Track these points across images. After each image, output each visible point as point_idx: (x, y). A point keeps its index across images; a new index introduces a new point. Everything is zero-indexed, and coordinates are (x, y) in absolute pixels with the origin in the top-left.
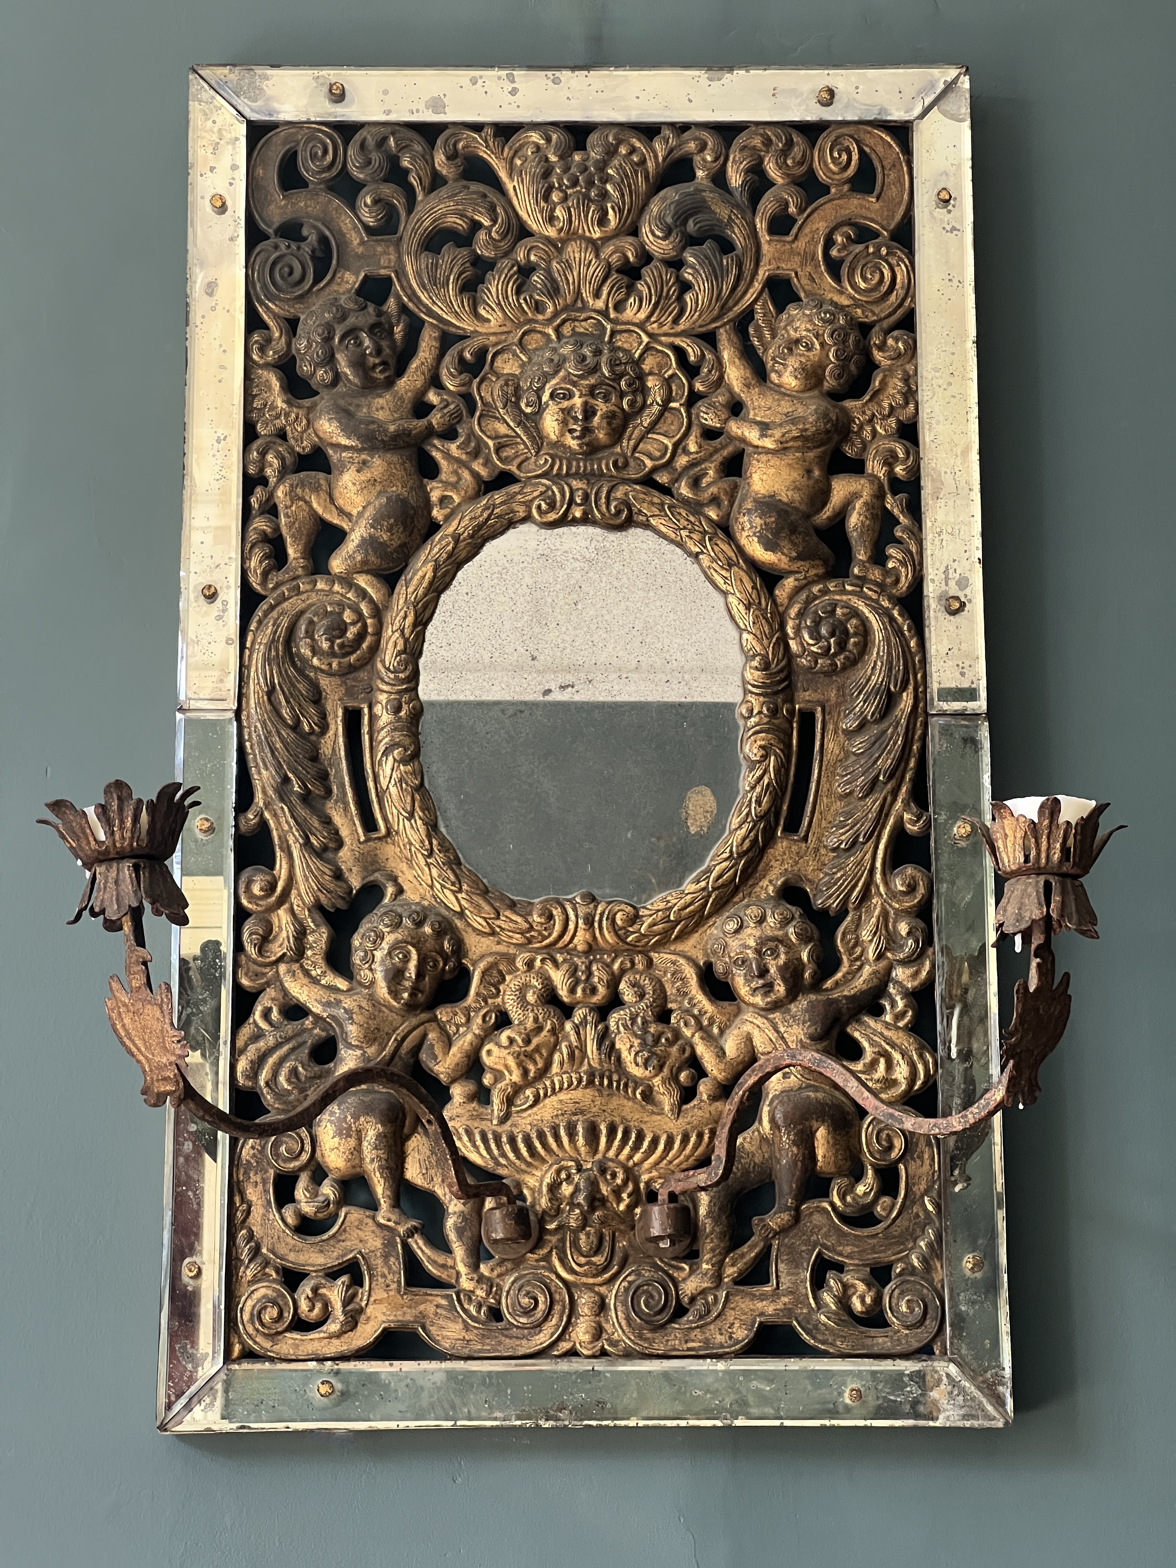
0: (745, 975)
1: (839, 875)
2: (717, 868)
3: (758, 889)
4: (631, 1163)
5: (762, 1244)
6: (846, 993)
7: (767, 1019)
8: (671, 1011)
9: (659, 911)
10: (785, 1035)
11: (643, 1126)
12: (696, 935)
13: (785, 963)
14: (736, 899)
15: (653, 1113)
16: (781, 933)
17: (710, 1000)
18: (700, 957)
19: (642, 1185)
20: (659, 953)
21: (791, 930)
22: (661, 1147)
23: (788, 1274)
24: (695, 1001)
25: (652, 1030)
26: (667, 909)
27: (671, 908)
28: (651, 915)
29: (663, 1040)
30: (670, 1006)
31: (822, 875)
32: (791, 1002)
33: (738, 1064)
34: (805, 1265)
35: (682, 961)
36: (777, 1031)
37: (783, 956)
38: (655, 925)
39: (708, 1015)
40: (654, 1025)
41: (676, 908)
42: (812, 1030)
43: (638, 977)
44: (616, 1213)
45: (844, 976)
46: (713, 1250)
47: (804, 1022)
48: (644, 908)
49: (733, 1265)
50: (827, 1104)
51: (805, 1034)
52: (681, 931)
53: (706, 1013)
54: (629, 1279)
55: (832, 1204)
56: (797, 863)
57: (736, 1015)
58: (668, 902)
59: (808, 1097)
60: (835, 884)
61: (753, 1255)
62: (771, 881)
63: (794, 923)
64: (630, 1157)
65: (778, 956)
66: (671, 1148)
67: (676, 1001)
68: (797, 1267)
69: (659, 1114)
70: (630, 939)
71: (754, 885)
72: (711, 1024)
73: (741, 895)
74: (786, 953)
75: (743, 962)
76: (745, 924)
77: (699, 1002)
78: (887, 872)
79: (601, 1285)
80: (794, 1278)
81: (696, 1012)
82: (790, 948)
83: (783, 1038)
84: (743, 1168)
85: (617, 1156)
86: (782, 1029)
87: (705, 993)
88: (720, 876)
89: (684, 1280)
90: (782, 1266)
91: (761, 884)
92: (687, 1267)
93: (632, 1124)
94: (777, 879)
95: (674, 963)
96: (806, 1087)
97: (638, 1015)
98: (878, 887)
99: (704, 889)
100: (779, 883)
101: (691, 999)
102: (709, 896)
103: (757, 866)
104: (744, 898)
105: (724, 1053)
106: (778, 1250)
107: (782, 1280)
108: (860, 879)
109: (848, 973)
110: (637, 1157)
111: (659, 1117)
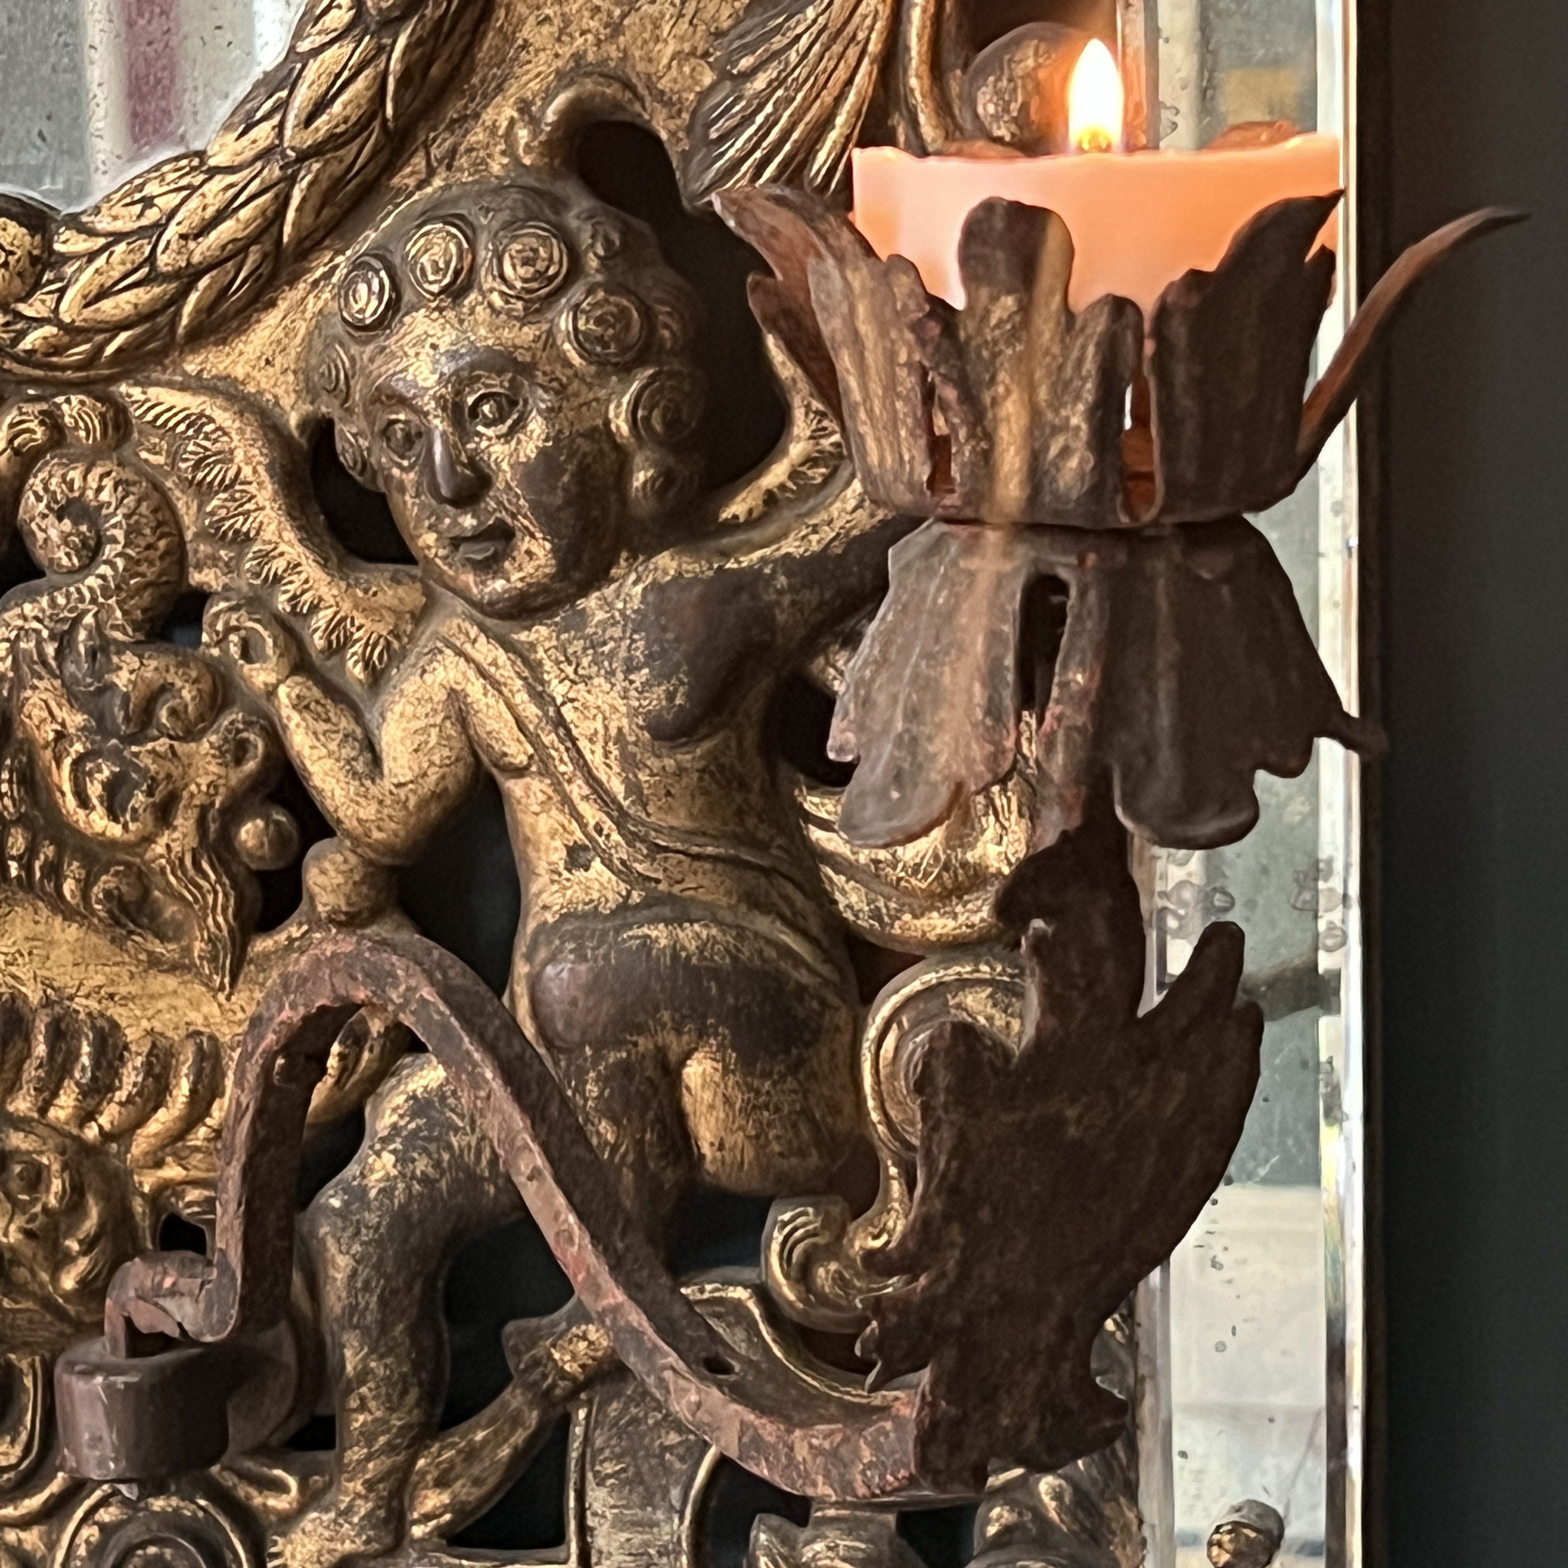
0: (419, 484)
1: (760, 82)
2: (313, 67)
3: (478, 136)
4: (91, 1133)
5: (533, 1418)
6: (791, 546)
7: (508, 646)
8: (202, 597)
9: (118, 237)
10: (568, 712)
11: (115, 1011)
12: (272, 318)
13: (542, 452)
14: (404, 178)
15: (155, 962)
16: (529, 333)
17: (324, 565)
18: (287, 402)
19: (138, 1206)
20: (145, 384)
21: (564, 323)
22: (183, 1089)
23: (619, 1524)
24: (279, 565)
25: (122, 680)
26: (141, 232)
27: (159, 227)
28: (92, 256)
29: (163, 715)
30: (196, 578)
31: (708, 78)
32: (584, 590)
33: (423, 804)
34: (675, 1494)
35: (223, 417)
36: (540, 697)
37: (536, 426)
38: (104, 293)
39: (322, 619)
40: (130, 659)
41: (172, 232)
42: (656, 698)
43: (75, 475)
44: (47, 1303)
45: (794, 474)
46: (368, 1436)
47: (630, 668)
48: (75, 223)
49: (442, 1483)
50: (715, 973)
51: (633, 713)
52: (207, 310)
53: (314, 608)
54: (105, 1515)
55: (764, 1294)
56: (616, 29)
57: (420, 617)
58: (148, 202)
59: (647, 943)
60: (747, 120)
61: (505, 1452)
62: (524, 107)
63: (577, 293)
64: (86, 1116)
65: (519, 426)
66: (216, 1092)
67: (214, 560)
68: (648, 1500)
69: (173, 968)
70: (26, 344)
71: (463, 121)
72: (336, 649)
73: (418, 161)
74: (550, 414)
75: (409, 439)
76: (408, 296)
77: (293, 567)
78: (950, 56)
79: (24, 1523)
80: (637, 1539)
81: (282, 603)
82: (561, 391)
83: (560, 722)
84: (457, 1160)
85: (43, 1111)
86: (558, 690)
87: (308, 536)
88: (320, 106)
89: (288, 1521)
90: (598, 1497)
91: (488, 116)
92: (292, 1482)
93: (79, 1003)
94: (549, 96)
95: (197, 421)
96: (646, 904)
97: (76, 622)
98: (914, 124)
99: (265, 155)
100: (551, 116)
101: (265, 557)
102: (292, 180)
103: (469, 49)
104: (431, 172)
105: (376, 762)
106: (587, 1440)
107: (600, 1541)
108: (840, 99)
109: (811, 461)
110: (109, 1116)
111: (171, 982)
